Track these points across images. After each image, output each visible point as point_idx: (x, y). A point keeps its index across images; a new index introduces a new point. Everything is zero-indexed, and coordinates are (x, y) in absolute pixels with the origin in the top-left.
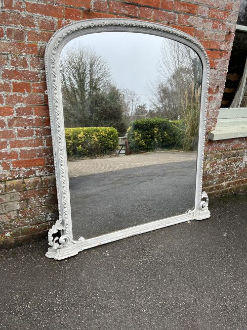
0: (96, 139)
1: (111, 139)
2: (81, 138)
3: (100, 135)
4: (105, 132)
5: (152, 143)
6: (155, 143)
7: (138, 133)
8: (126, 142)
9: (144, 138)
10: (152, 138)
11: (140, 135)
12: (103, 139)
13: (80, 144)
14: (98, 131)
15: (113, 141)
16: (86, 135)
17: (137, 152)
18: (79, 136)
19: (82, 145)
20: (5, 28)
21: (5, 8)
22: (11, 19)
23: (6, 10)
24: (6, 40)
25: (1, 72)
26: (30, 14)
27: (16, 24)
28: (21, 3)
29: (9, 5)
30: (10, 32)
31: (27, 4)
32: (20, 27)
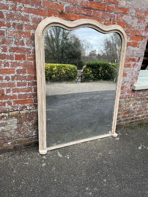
20: (11, 22)
21: (12, 10)
22: (15, 17)
23: (12, 11)
24: (12, 29)
25: (8, 48)
26: (27, 14)
27: (18, 20)
28: (21, 7)
29: (14, 9)
30: (14, 24)
31: (25, 8)
32: (20, 22)
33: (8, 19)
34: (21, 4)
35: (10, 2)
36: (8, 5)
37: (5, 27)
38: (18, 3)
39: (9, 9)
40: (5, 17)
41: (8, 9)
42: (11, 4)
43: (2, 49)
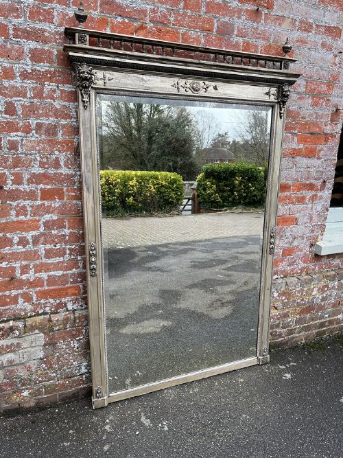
0: (152, 188)
1: (173, 190)
2: (133, 186)
3: (158, 184)
4: (166, 180)
5: (230, 199)
6: (234, 199)
7: (212, 184)
8: (194, 195)
9: (219, 190)
10: (232, 191)
11: (215, 186)
12: (163, 190)
13: (131, 195)
14: (156, 178)
15: (176, 194)
16: (140, 183)
17: (209, 210)
18: (131, 183)
19: (134, 197)
20: (33, 122)
21: (33, 98)
22: (41, 112)
23: (35, 100)
24: (34, 136)
25: (26, 177)
26: (67, 104)
27: (47, 116)
28: (54, 91)
29: (39, 95)
30: (39, 126)
31: (62, 91)
32: (52, 120)
33: (26, 116)
34: (53, 85)
35: (29, 82)
36: (26, 87)
37: (19, 133)
38: (46, 83)
39: (28, 96)
40: (20, 113)
41: (25, 96)
42: (32, 86)
43: (13, 178)
